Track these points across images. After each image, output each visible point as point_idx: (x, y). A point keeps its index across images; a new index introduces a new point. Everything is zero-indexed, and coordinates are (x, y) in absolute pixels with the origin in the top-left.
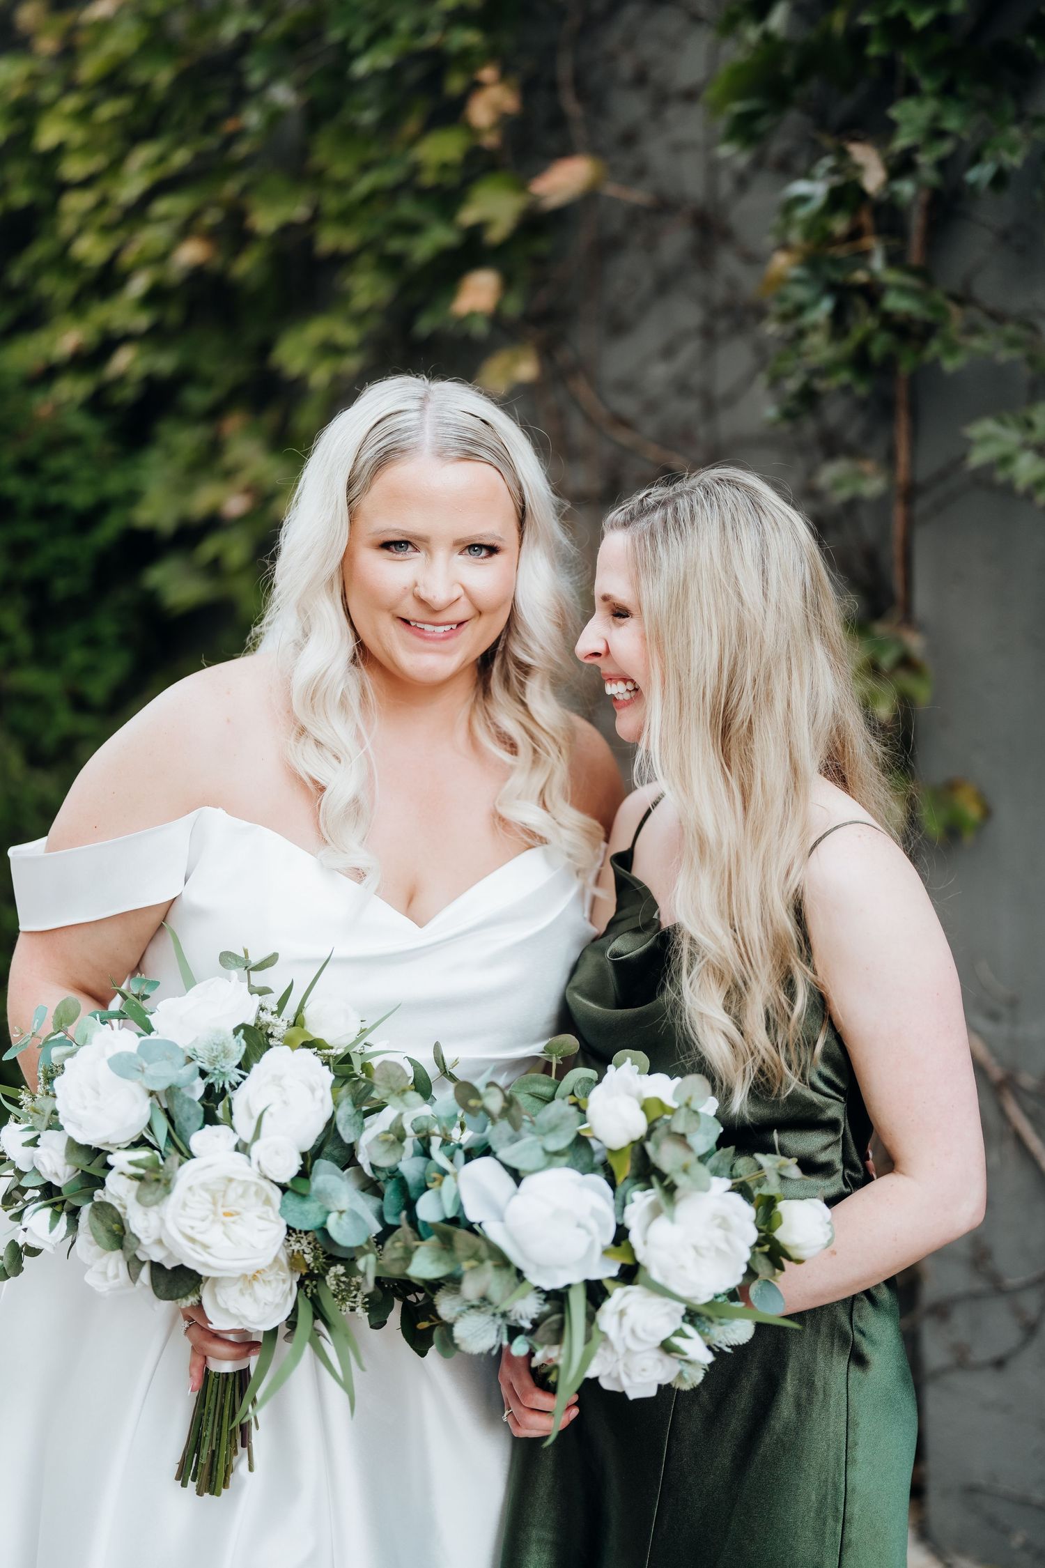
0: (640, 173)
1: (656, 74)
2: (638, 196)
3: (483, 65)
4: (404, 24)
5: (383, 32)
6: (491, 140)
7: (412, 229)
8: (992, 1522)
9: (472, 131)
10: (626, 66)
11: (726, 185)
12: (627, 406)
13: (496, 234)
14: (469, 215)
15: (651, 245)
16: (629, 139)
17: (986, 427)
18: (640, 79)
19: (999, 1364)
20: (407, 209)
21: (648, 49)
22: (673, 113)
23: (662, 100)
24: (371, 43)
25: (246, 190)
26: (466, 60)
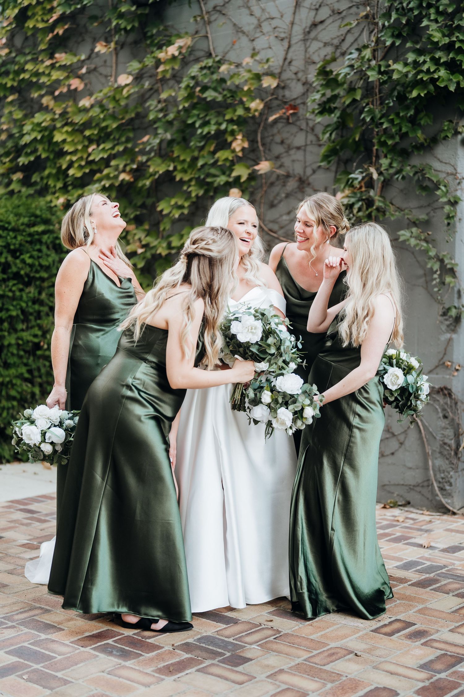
0: (281, 166)
1: (288, 142)
2: (281, 172)
3: (238, 135)
4: (213, 122)
5: (206, 123)
6: (240, 154)
7: (215, 176)
8: (389, 492)
9: (234, 151)
10: (278, 139)
11: (309, 171)
12: (275, 227)
13: (243, 180)
14: (234, 174)
15: (284, 185)
16: (278, 158)
17: (402, 232)
18: (282, 142)
19: (393, 454)
20: (213, 171)
21: (285, 135)
22: (292, 152)
23: (289, 148)
24: (203, 125)
25: (148, 161)
26: (233, 133)
